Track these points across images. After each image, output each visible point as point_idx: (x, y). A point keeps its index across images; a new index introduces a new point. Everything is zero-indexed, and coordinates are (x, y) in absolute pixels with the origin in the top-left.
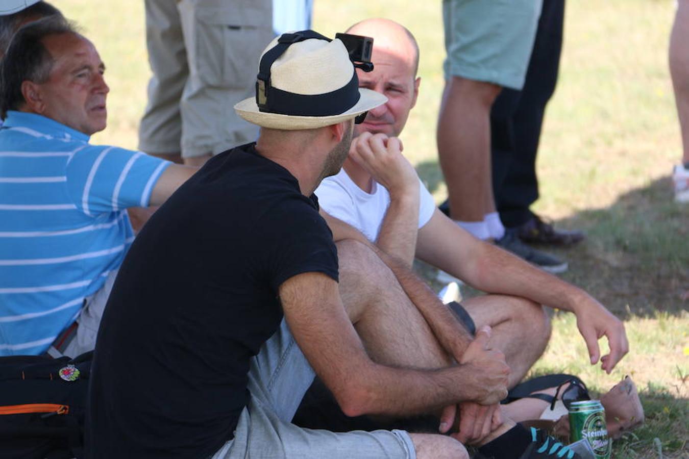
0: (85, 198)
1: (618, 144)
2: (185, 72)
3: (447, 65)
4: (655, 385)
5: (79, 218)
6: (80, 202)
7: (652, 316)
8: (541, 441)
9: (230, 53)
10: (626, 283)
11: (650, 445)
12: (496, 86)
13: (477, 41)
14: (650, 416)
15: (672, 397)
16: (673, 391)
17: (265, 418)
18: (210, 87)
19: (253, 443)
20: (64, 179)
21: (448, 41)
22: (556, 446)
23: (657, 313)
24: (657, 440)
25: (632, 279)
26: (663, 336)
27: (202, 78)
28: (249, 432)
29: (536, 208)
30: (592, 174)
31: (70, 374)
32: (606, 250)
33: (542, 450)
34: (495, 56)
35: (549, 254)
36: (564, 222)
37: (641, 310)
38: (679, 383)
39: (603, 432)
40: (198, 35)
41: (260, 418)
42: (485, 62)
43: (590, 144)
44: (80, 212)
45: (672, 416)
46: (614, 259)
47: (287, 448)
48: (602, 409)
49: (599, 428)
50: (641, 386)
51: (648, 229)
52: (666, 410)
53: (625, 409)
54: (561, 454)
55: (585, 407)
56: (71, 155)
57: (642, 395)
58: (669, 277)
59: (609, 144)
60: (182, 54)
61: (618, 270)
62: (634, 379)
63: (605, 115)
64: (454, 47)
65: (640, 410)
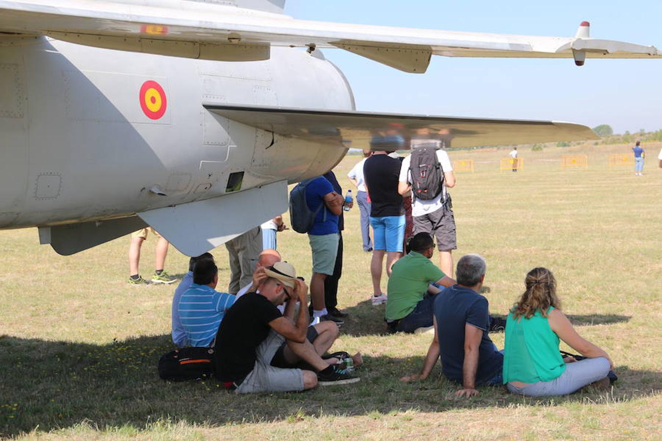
0: (217, 308)
1: (358, 290)
2: (240, 272)
3: (313, 269)
4: (367, 354)
5: (216, 313)
6: (216, 309)
7: (366, 336)
8: (336, 370)
9: (251, 266)
10: (359, 327)
11: (364, 370)
12: (326, 275)
13: (321, 263)
14: (365, 362)
15: (370, 357)
16: (371, 355)
17: (262, 364)
18: (247, 275)
19: (259, 371)
20: (211, 303)
21: (313, 263)
22: (340, 371)
23: (367, 335)
24: (366, 369)
25: (361, 326)
26: (369, 341)
27: (244, 273)
28: (258, 368)
29: (336, 307)
30: (351, 297)
31: (211, 352)
32: (354, 318)
33: (336, 372)
34: (324, 267)
35: (339, 319)
36: (344, 310)
37: (363, 334)
38: (372, 353)
39: (352, 367)
40: (243, 262)
41: (261, 364)
42: (322, 268)
43: (350, 290)
44: (216, 311)
45: (371, 362)
46: (356, 320)
47: (268, 372)
48: (352, 361)
49: (351, 366)
50: (362, 354)
51: (365, 312)
52: (369, 360)
53: (358, 361)
54: (341, 373)
55: (348, 360)
56: (213, 296)
57: (363, 357)
58: (370, 325)
59: (356, 290)
60: (239, 267)
61: (357, 323)
62: (361, 353)
63: (354, 283)
64: (315, 265)
65: (362, 361)
